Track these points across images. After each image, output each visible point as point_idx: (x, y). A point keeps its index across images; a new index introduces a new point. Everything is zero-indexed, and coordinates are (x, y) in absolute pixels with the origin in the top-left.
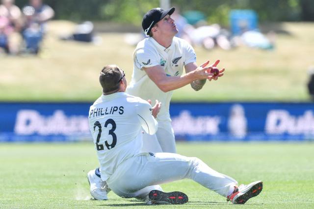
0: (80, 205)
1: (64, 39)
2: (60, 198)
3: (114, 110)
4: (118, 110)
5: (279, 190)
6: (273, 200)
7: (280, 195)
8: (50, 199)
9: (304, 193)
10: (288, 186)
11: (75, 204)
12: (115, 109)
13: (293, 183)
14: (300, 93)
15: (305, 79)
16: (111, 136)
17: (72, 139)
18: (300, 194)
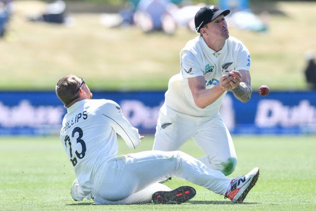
0: (50, 206)
1: (32, 20)
2: (28, 198)
3: (78, 118)
4: (83, 116)
5: (273, 190)
6: (266, 201)
7: (274, 195)
8: (16, 199)
9: (301, 193)
10: (283, 185)
11: (44, 205)
12: (79, 116)
13: (289, 181)
14: (297, 80)
15: (302, 65)
16: (79, 144)
17: (41, 131)
18: (296, 194)
